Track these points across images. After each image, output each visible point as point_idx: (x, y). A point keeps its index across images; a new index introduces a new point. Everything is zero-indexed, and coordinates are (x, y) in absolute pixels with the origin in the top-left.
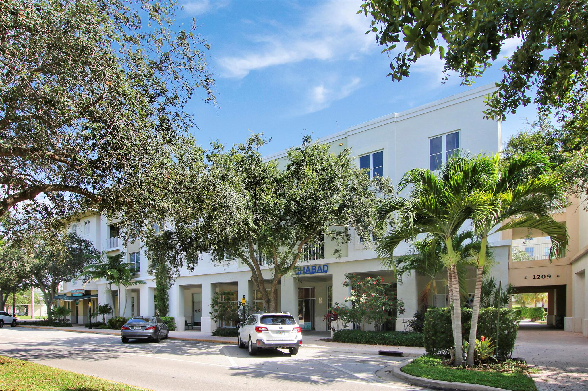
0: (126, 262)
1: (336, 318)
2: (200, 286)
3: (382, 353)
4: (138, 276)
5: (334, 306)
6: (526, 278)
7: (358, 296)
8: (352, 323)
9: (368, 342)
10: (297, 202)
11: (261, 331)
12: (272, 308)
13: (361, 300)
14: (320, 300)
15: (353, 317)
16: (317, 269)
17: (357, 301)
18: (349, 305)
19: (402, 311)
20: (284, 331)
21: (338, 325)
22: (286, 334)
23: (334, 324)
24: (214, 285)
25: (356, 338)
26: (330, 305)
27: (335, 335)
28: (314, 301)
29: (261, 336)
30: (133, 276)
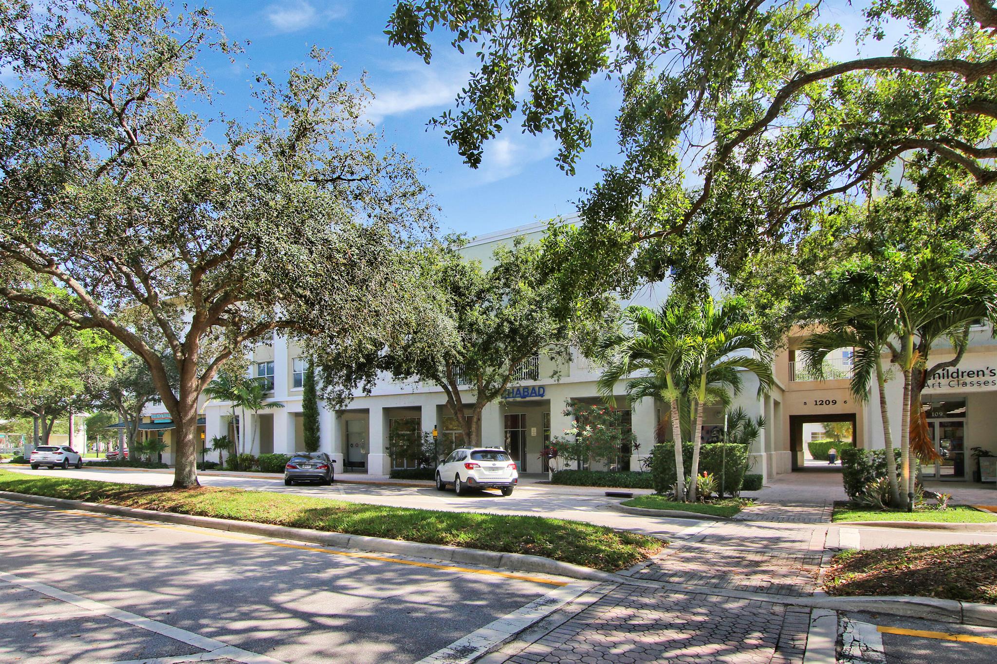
0: (252, 377)
1: (555, 455)
2: (367, 411)
3: (609, 495)
4: (272, 396)
5: (552, 439)
6: (805, 403)
7: (581, 428)
8: (576, 462)
9: (594, 485)
10: (511, 323)
11: (472, 468)
12: (474, 442)
13: (585, 433)
14: (534, 431)
15: (576, 454)
16: (530, 392)
17: (579, 434)
18: (571, 439)
19: (637, 446)
20: (498, 468)
21: (558, 464)
22: (500, 472)
23: (552, 463)
24: (387, 411)
25: (580, 480)
26: (547, 438)
27: (554, 476)
28: (523, 432)
29: (472, 473)
30: (265, 396)
